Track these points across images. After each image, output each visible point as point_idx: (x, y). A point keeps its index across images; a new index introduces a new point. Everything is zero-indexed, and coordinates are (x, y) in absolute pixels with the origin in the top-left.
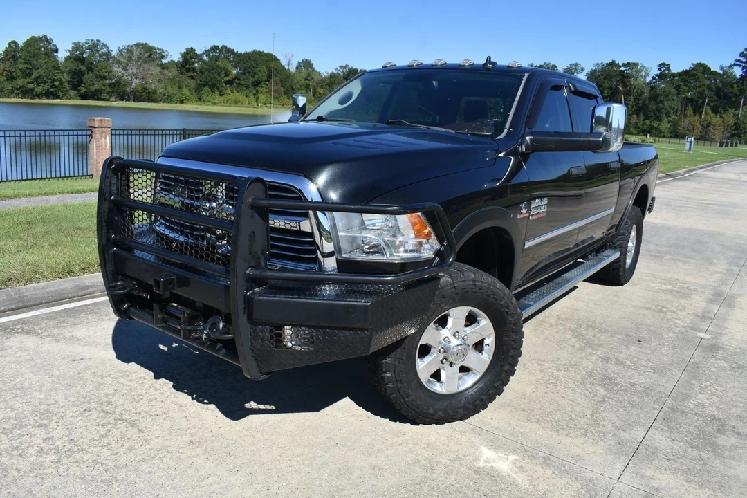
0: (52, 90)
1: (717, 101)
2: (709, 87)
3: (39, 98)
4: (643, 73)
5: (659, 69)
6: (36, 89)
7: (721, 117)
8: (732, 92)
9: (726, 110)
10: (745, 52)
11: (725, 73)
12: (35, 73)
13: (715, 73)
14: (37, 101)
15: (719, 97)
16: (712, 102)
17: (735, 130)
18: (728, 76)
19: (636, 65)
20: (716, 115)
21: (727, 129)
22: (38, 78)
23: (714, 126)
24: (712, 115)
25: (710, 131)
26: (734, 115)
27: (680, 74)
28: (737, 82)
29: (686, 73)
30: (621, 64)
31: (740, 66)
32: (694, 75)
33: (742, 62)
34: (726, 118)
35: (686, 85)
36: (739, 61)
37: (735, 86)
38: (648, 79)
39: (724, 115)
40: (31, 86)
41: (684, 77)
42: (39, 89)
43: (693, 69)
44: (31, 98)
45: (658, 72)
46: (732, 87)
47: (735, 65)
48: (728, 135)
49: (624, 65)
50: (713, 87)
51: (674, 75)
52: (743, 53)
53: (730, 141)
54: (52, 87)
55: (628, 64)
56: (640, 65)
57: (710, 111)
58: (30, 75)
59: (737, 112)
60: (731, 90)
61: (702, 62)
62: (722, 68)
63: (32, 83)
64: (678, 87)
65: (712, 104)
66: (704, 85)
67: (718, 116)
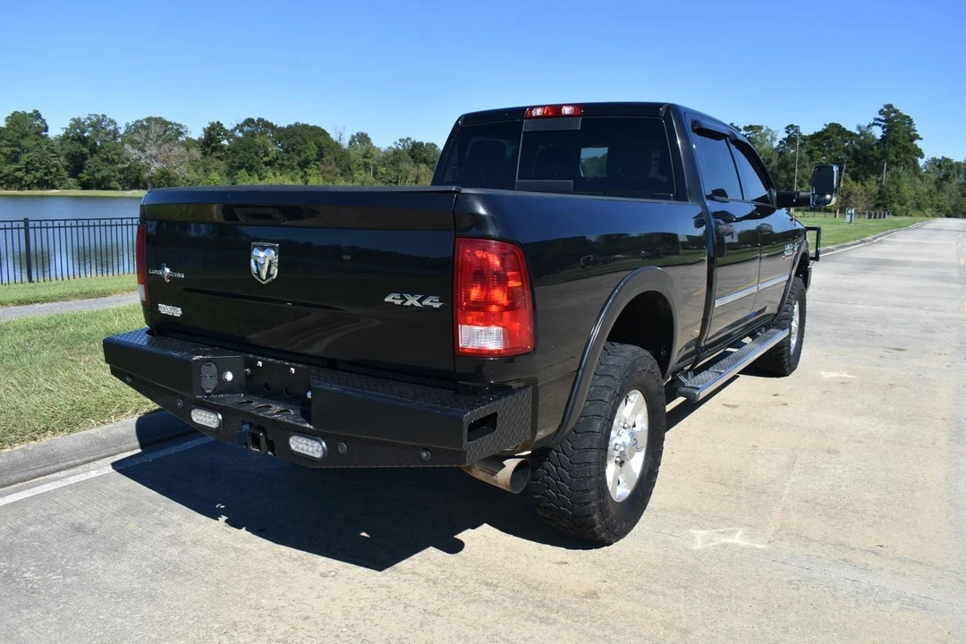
0: (46, 178)
1: (855, 166)
2: (846, 150)
3: (29, 189)
4: (769, 137)
5: (788, 132)
6: (26, 178)
7: (862, 184)
8: (872, 156)
9: (867, 177)
10: (885, 110)
11: (863, 133)
12: (24, 159)
13: (851, 134)
14: (26, 192)
15: (858, 162)
16: (850, 167)
17: (879, 199)
18: (866, 136)
19: (760, 128)
20: (857, 182)
21: (870, 199)
22: (28, 163)
23: (856, 195)
24: (852, 182)
25: (851, 201)
26: (878, 182)
27: (812, 137)
28: (877, 144)
29: (818, 135)
30: (741, 127)
31: (880, 125)
32: (828, 138)
33: (882, 121)
34: (868, 186)
35: (819, 150)
36: (878, 119)
37: (875, 147)
38: (776, 144)
39: (866, 182)
40: (19, 174)
41: (817, 140)
42: (28, 178)
43: (826, 130)
44: (19, 190)
45: (786, 135)
46: (872, 149)
47: (874, 124)
48: (872, 205)
49: (745, 129)
50: (850, 150)
51: (804, 138)
52: (882, 110)
53: (873, 212)
54: (46, 174)
55: (751, 128)
56: (765, 128)
57: (849, 179)
58: (16, 160)
59: (880, 178)
60: (871, 153)
61: (836, 122)
62: (859, 128)
63: (19, 170)
64: (810, 153)
65: (851, 170)
66: (840, 149)
67: (859, 185)
